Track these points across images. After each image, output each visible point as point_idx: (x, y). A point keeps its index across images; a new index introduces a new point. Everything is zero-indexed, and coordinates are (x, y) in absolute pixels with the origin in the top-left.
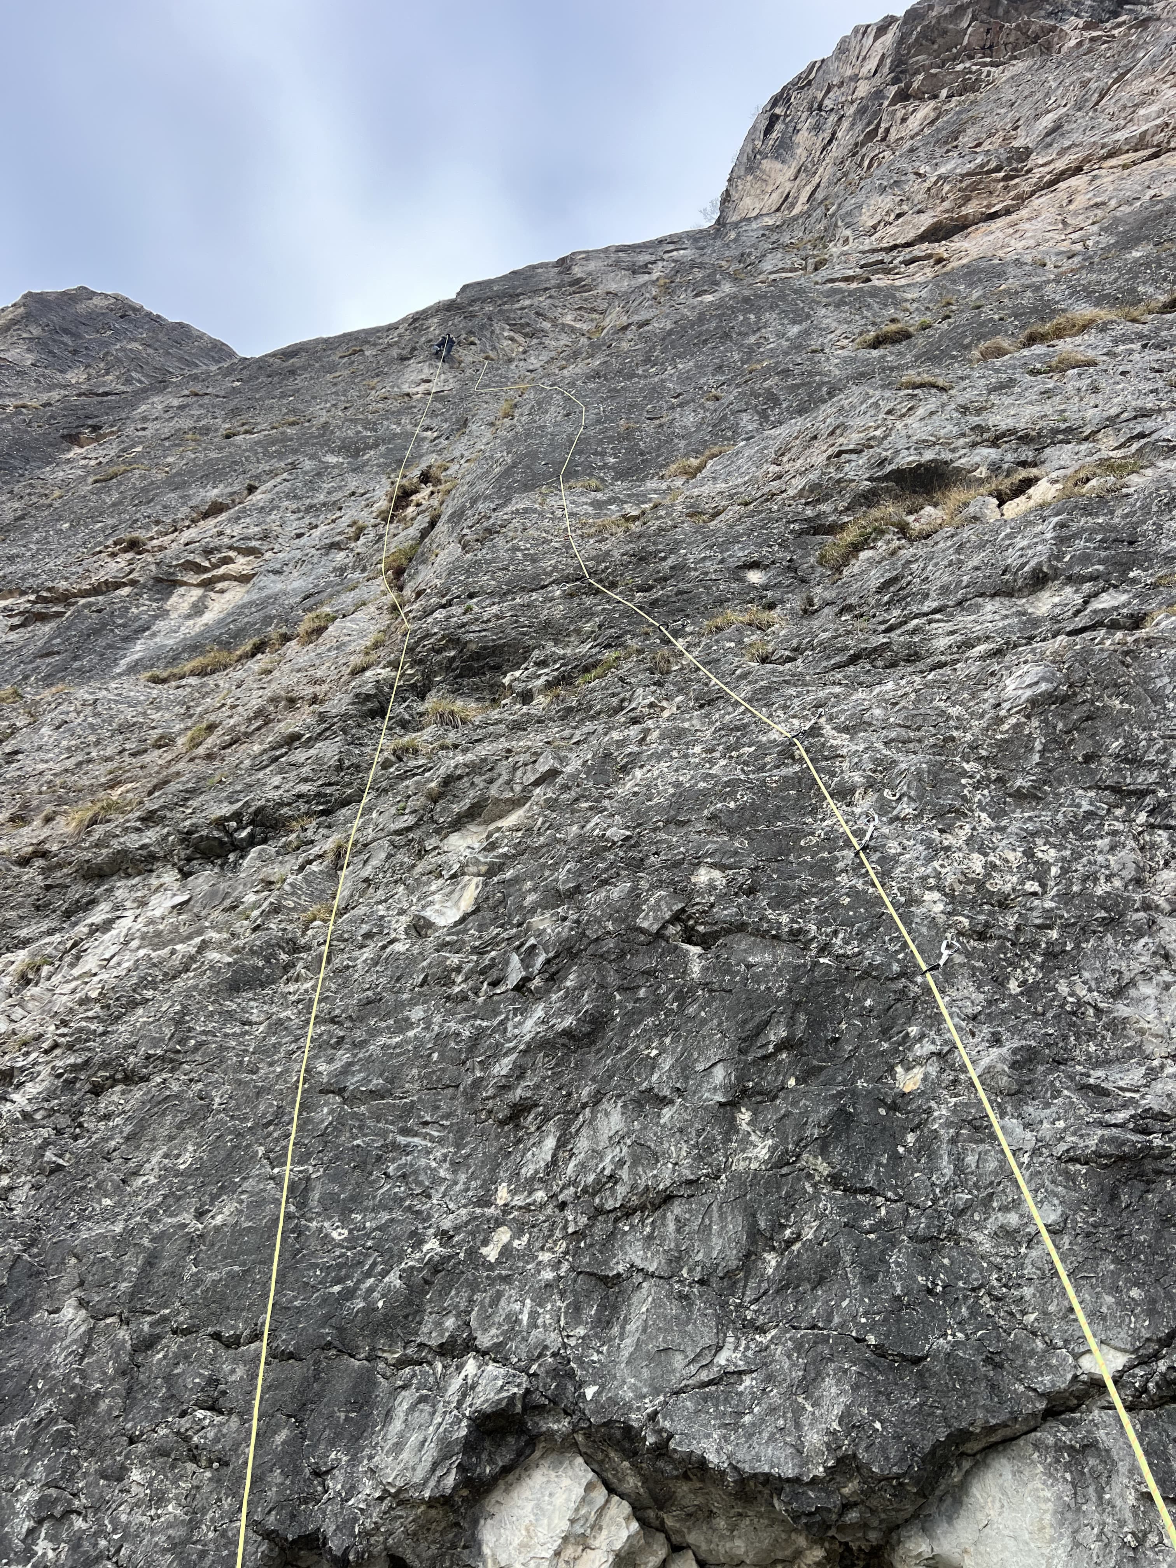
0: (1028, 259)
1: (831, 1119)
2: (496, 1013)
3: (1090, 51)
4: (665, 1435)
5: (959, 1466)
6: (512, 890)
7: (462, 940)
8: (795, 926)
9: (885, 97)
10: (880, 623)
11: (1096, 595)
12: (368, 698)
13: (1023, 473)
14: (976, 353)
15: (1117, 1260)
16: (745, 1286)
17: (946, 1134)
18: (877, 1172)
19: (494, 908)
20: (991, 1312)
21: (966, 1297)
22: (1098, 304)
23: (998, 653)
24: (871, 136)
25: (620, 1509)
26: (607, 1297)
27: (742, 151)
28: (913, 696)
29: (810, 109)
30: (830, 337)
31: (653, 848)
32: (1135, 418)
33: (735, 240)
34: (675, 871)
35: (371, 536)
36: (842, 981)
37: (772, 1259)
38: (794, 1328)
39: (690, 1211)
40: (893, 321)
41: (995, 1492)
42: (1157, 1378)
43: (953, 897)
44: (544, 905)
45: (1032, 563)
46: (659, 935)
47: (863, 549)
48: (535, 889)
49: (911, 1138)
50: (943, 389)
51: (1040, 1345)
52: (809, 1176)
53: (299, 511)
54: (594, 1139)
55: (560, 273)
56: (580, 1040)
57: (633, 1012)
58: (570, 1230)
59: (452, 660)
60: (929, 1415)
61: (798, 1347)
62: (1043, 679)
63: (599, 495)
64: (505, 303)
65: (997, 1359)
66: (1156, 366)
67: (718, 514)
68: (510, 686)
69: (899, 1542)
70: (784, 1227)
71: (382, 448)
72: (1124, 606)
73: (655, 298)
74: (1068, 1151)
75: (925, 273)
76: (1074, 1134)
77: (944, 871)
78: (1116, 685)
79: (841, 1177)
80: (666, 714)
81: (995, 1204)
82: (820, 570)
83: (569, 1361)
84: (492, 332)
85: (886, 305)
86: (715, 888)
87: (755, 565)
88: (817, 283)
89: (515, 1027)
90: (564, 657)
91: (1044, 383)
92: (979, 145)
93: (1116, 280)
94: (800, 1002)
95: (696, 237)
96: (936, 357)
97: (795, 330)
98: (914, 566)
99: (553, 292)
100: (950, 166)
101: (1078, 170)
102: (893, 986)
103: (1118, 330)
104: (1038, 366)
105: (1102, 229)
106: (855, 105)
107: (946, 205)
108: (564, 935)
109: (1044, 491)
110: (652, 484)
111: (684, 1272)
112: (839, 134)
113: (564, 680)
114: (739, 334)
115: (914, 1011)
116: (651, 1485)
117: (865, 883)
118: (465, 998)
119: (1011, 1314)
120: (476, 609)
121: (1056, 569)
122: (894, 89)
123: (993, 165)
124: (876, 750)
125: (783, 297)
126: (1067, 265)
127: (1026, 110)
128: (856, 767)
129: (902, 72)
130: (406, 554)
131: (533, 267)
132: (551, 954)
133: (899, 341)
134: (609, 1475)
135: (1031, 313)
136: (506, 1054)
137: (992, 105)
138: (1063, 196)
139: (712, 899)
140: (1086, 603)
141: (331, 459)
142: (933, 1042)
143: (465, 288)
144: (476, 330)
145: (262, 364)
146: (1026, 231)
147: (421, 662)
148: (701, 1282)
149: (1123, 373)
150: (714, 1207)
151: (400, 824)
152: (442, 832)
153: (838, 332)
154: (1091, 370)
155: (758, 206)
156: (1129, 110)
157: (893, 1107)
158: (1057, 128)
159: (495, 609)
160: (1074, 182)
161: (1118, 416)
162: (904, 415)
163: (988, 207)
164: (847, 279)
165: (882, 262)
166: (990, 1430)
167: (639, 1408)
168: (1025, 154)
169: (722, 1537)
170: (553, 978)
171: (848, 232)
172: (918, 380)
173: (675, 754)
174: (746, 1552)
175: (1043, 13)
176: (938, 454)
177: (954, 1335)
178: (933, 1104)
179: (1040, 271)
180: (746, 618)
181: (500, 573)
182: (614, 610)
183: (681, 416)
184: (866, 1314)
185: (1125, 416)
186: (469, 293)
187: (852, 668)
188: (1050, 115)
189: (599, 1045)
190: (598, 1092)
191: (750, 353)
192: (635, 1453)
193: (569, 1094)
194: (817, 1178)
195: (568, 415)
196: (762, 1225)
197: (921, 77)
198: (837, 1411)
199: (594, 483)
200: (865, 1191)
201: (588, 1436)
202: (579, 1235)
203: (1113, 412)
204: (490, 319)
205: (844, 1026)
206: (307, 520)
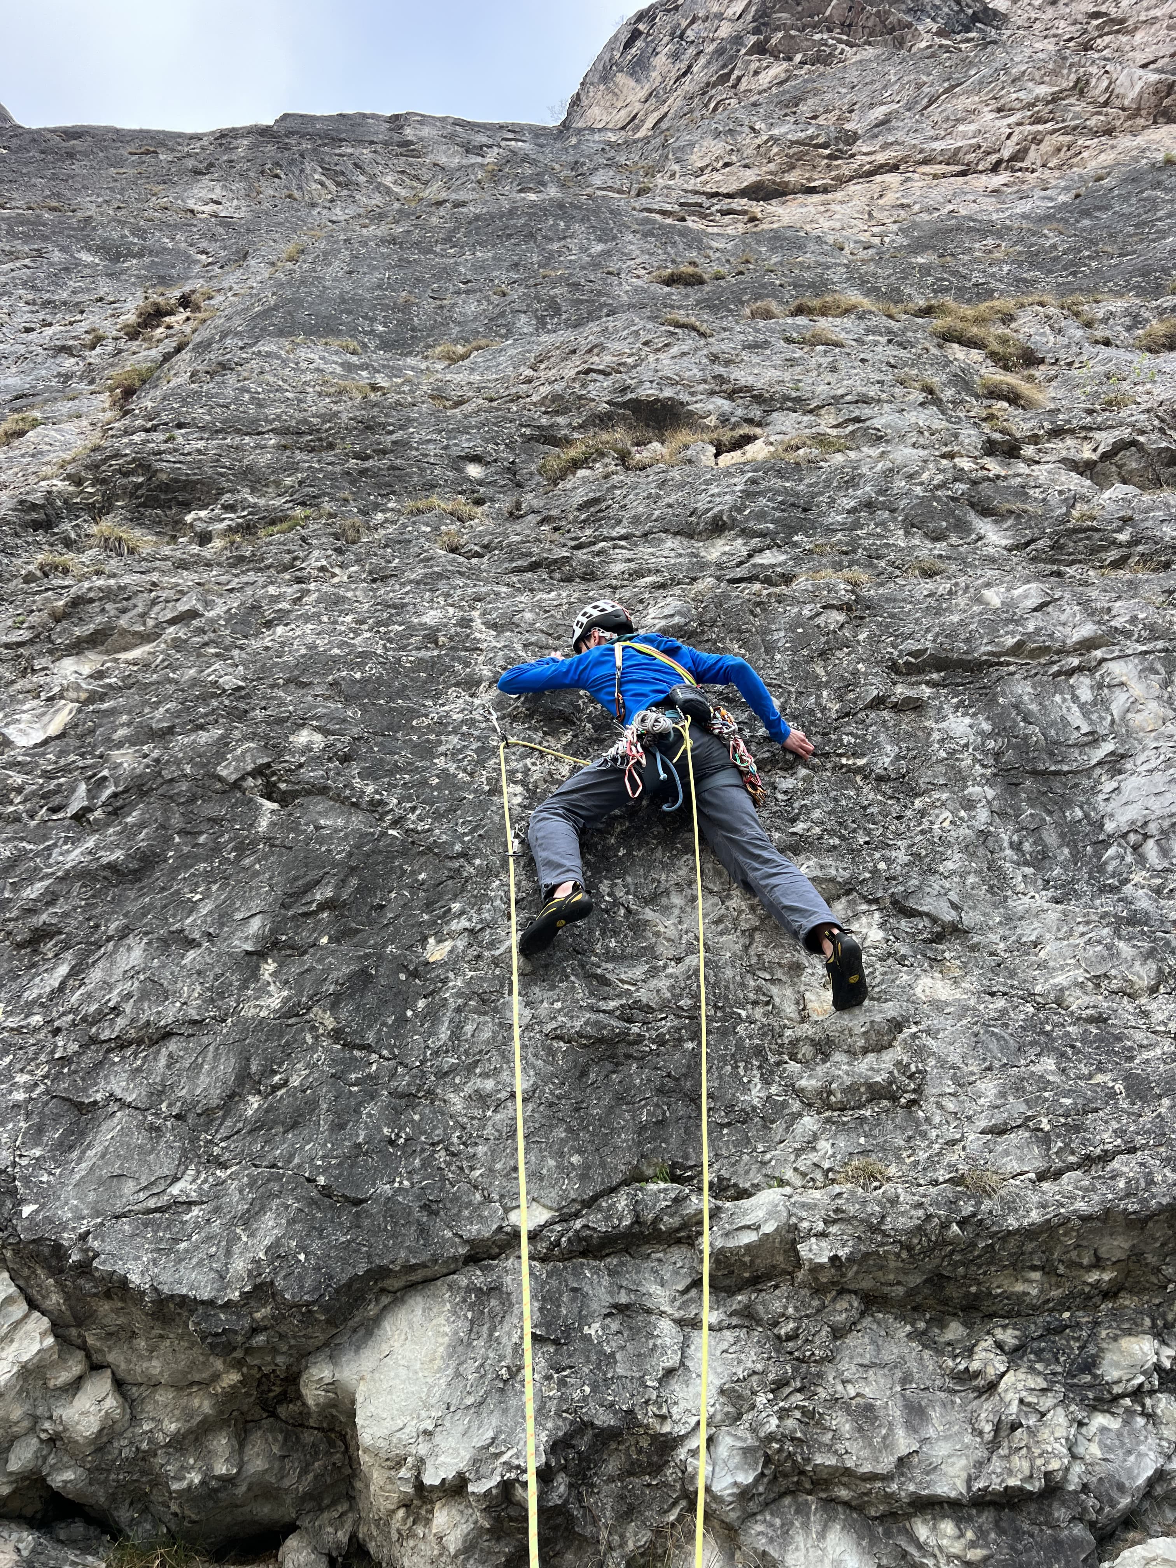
0: (830, 239)
1: (350, 978)
2: (45, 838)
3: (933, 56)
4: (91, 1254)
5: (377, 1301)
6: (105, 721)
7: (36, 762)
8: (377, 797)
9: (742, 44)
10: (572, 539)
11: (761, 551)
12: (34, 507)
13: (746, 430)
14: (747, 311)
15: (570, 1130)
16: (221, 1124)
17: (452, 1004)
18: (379, 1031)
19: (81, 737)
20: (443, 1165)
21: (423, 1150)
22: (867, 294)
23: (663, 586)
24: (724, 79)
25: (39, 1323)
26: (77, 1123)
27: (600, 58)
28: (565, 607)
29: (672, 35)
30: (629, 263)
31: (263, 703)
32: (857, 402)
33: (575, 147)
34: (276, 727)
35: (110, 349)
36: (404, 853)
37: (255, 1102)
38: (256, 1166)
39: (186, 1049)
40: (693, 264)
41: (404, 1326)
42: (571, 1234)
43: (535, 793)
44: (132, 741)
45: (715, 510)
46: (236, 785)
47: (581, 468)
48: (128, 724)
49: (421, 1004)
50: (703, 335)
51: (478, 1197)
52: (314, 1028)
53: (34, 303)
54: (109, 972)
55: (390, 129)
56: (124, 875)
57: (188, 856)
58: (57, 1056)
59: (140, 486)
60: (355, 1251)
61: (252, 1184)
62: (679, 613)
63: (354, 359)
64: (325, 145)
65: (434, 1207)
66: (892, 361)
67: (462, 403)
68: (191, 525)
69: (307, 1367)
70: (275, 1073)
71: (147, 260)
72: (780, 565)
73: (479, 182)
74: (555, 1029)
75: (736, 228)
76: (566, 1015)
77: (533, 768)
78: (740, 631)
79: (343, 1032)
80: (335, 580)
81: (478, 1071)
82: (538, 478)
83: (14, 1179)
84: (302, 171)
85: (690, 247)
86: (311, 750)
87: (476, 459)
88: (634, 209)
89: (61, 854)
90: (255, 505)
91: (794, 352)
92: (815, 117)
93: (889, 276)
94: (357, 867)
95: (538, 133)
96: (715, 306)
97: (599, 247)
98: (618, 492)
99: (379, 147)
100: (784, 129)
101: (895, 168)
102: (450, 864)
103: (874, 321)
104: (795, 335)
105: (900, 229)
106: (715, 44)
107: (772, 166)
108: (138, 771)
109: (757, 451)
110: (410, 361)
111: (164, 1107)
112: (695, 69)
113: (247, 529)
114: (544, 237)
115: (463, 889)
116: (73, 1303)
117: (458, 768)
118: (18, 819)
119: (461, 1169)
120: (180, 440)
121: (734, 520)
122: (752, 39)
123: (821, 140)
124: (514, 650)
125: (596, 212)
126: (863, 254)
127: (863, 98)
128: (489, 661)
129: (764, 24)
130: (140, 374)
131: (364, 116)
132: (120, 789)
133: (692, 285)
134: (34, 1292)
135: (809, 287)
136: (41, 879)
137: (835, 82)
138: (876, 188)
139: (303, 760)
140: (750, 556)
141: (86, 257)
142: (470, 920)
143: (286, 116)
144: (284, 163)
145: (36, 137)
146: (835, 213)
147: (103, 482)
148: (178, 1117)
149: (863, 361)
150: (211, 1048)
151: (13, 638)
152: (58, 653)
153: (638, 261)
154: (837, 350)
155: (605, 118)
156: (951, 123)
157: (415, 974)
158: (884, 122)
159: (201, 444)
160: (889, 178)
161: (842, 396)
162: (659, 350)
163: (809, 180)
164: (664, 213)
165: (700, 205)
166: (409, 1269)
167: (74, 1228)
168: (852, 138)
169: (141, 1357)
170: (115, 812)
171: (676, 167)
172: (683, 320)
173: (325, 619)
174: (161, 1372)
175: (903, 7)
176: (677, 393)
177: (401, 1183)
178: (451, 975)
179: (836, 253)
180: (450, 507)
181: (219, 410)
182: (321, 470)
183: (464, 302)
184: (323, 1158)
185: (848, 398)
186: (289, 123)
187: (529, 575)
188: (883, 108)
189: (145, 882)
190: (127, 927)
191: (549, 260)
192: (61, 1271)
193: (97, 926)
194: (321, 1031)
195: (350, 273)
196: (253, 1068)
197: (780, 35)
198: (267, 1242)
199: (353, 344)
200: (361, 1047)
201: (16, 1252)
202: (65, 1060)
203: (840, 392)
204: (302, 156)
205: (393, 895)
206: (41, 316)
